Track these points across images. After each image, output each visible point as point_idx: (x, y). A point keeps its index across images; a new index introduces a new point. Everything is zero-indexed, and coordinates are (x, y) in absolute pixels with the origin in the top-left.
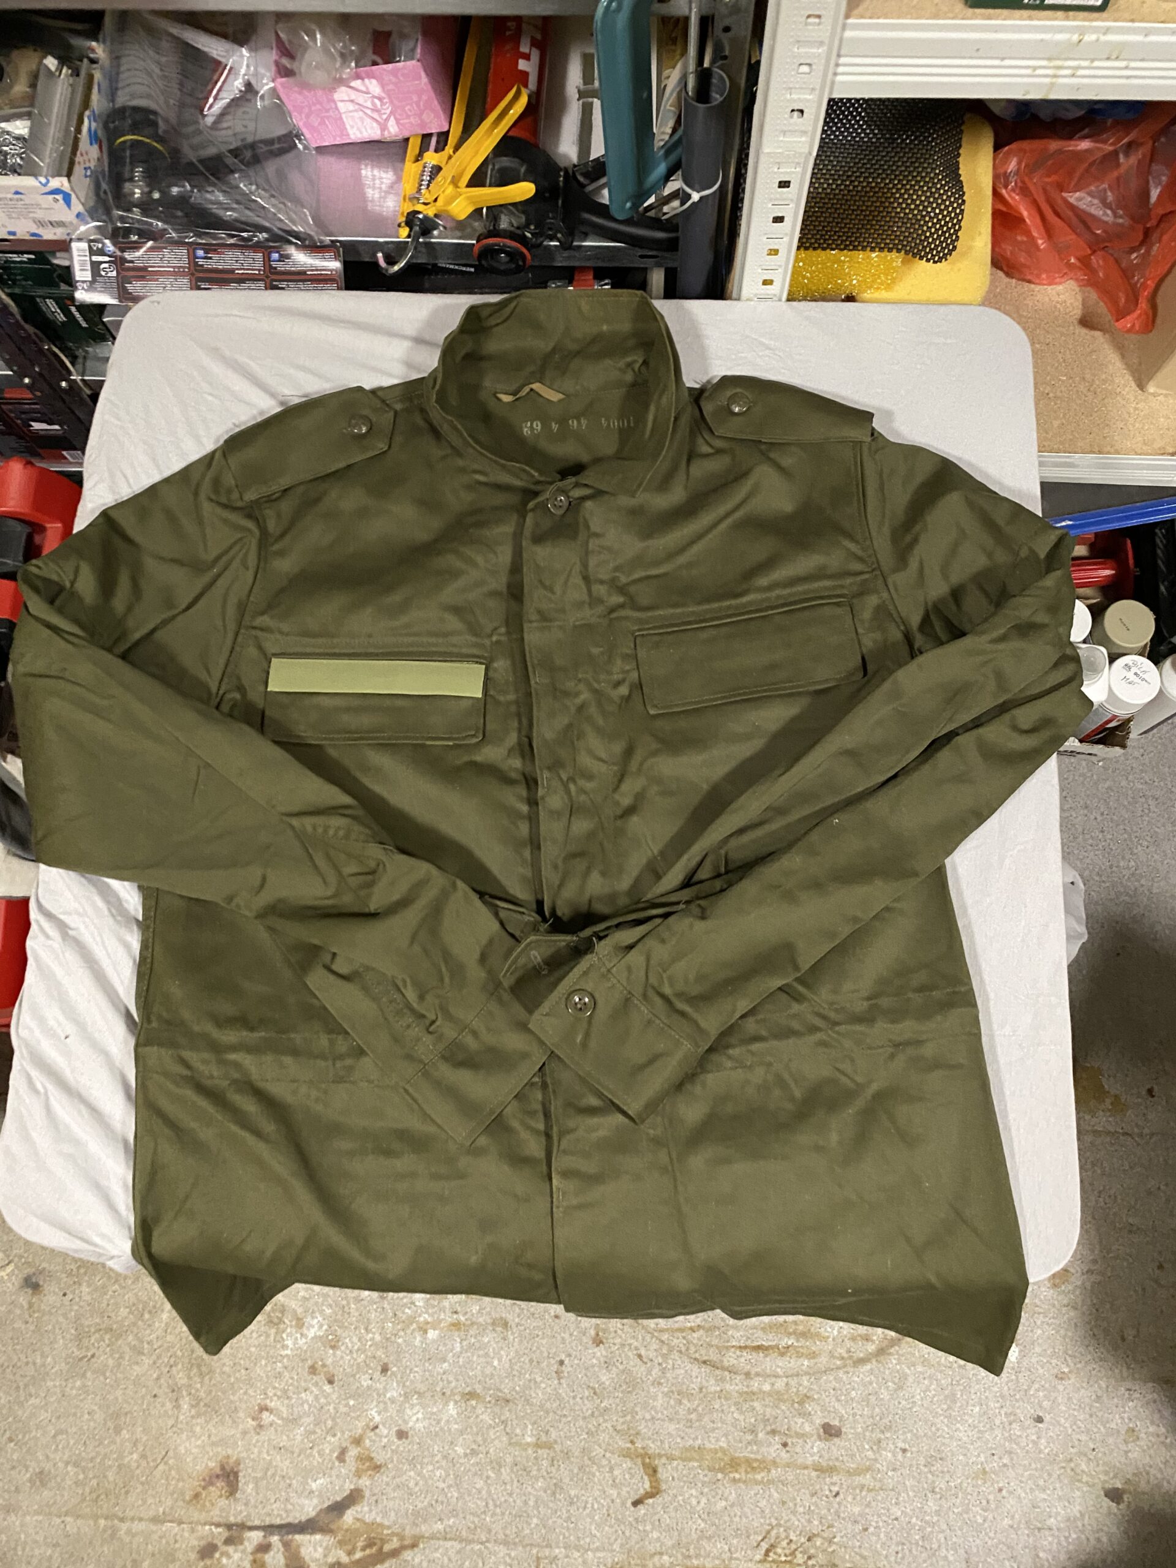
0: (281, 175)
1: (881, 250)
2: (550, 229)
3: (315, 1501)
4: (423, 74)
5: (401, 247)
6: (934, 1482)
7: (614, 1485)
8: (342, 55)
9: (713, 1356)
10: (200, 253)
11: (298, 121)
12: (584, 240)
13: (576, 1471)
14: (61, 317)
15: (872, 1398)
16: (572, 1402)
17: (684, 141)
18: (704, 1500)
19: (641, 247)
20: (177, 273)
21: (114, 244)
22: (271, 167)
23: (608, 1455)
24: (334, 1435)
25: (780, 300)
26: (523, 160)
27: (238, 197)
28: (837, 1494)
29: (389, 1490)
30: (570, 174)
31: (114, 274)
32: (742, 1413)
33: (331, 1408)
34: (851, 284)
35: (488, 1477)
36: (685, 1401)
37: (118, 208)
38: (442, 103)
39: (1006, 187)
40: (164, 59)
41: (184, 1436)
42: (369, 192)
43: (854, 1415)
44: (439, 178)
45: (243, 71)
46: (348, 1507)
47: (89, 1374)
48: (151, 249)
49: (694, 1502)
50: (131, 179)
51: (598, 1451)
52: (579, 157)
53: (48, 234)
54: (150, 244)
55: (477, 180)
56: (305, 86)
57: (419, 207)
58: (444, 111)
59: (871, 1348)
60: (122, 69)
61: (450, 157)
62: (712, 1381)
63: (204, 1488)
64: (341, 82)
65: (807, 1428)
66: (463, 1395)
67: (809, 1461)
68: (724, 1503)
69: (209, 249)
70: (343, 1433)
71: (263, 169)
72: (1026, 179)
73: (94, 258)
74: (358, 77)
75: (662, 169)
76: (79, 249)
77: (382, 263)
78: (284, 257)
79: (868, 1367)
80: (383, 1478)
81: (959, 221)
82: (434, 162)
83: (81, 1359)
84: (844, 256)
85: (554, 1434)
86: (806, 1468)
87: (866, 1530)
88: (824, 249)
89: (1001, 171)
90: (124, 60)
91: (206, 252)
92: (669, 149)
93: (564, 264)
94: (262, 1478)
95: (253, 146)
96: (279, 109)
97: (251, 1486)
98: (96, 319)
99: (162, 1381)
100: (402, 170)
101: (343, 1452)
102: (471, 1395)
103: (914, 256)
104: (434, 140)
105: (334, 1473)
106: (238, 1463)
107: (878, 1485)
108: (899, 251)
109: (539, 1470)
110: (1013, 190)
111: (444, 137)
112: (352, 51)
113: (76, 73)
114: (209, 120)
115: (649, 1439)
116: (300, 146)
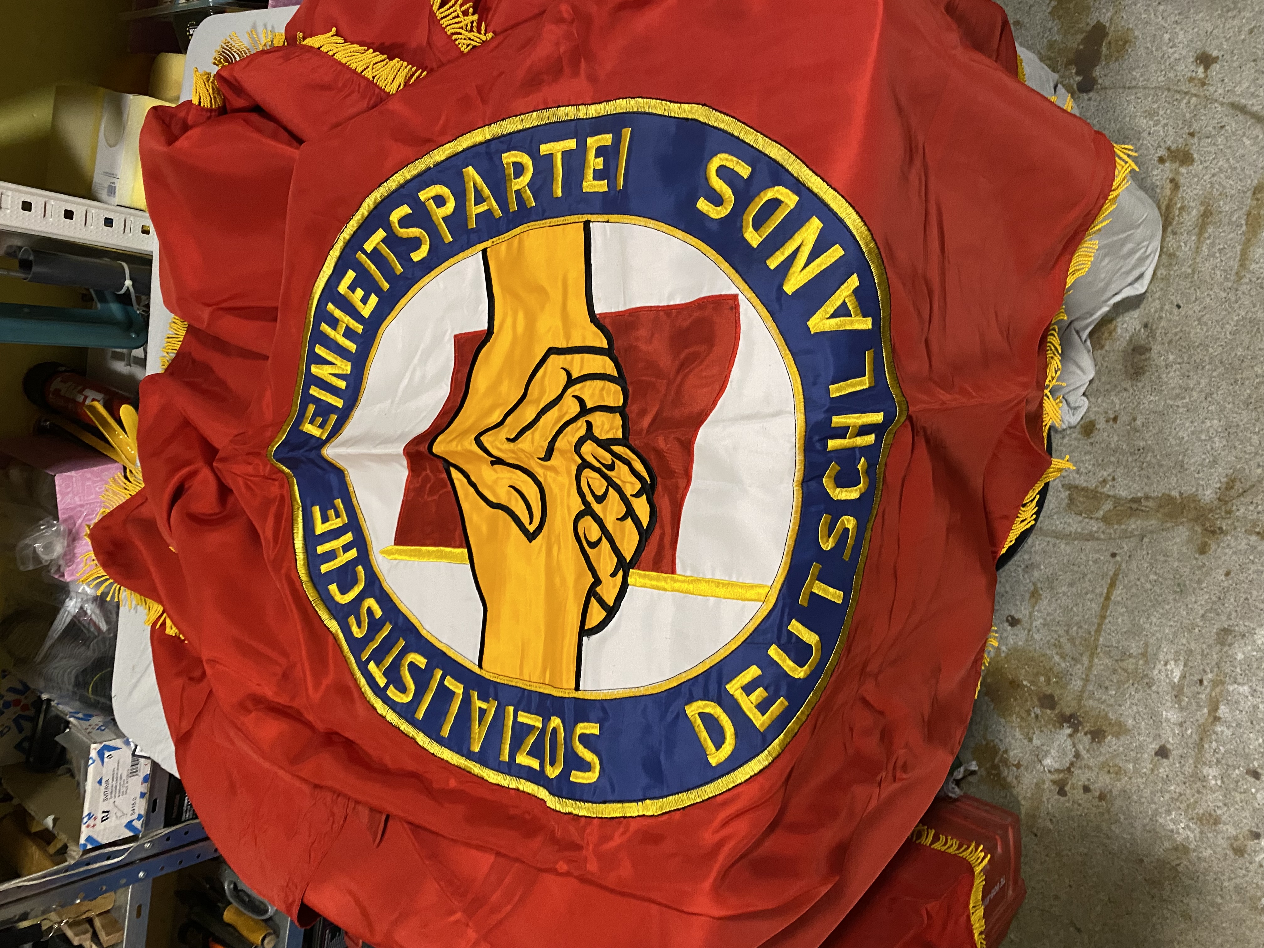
4: (70, 473)
38: (98, 464)
53: (146, 769)
56: (70, 558)
58: (106, 464)
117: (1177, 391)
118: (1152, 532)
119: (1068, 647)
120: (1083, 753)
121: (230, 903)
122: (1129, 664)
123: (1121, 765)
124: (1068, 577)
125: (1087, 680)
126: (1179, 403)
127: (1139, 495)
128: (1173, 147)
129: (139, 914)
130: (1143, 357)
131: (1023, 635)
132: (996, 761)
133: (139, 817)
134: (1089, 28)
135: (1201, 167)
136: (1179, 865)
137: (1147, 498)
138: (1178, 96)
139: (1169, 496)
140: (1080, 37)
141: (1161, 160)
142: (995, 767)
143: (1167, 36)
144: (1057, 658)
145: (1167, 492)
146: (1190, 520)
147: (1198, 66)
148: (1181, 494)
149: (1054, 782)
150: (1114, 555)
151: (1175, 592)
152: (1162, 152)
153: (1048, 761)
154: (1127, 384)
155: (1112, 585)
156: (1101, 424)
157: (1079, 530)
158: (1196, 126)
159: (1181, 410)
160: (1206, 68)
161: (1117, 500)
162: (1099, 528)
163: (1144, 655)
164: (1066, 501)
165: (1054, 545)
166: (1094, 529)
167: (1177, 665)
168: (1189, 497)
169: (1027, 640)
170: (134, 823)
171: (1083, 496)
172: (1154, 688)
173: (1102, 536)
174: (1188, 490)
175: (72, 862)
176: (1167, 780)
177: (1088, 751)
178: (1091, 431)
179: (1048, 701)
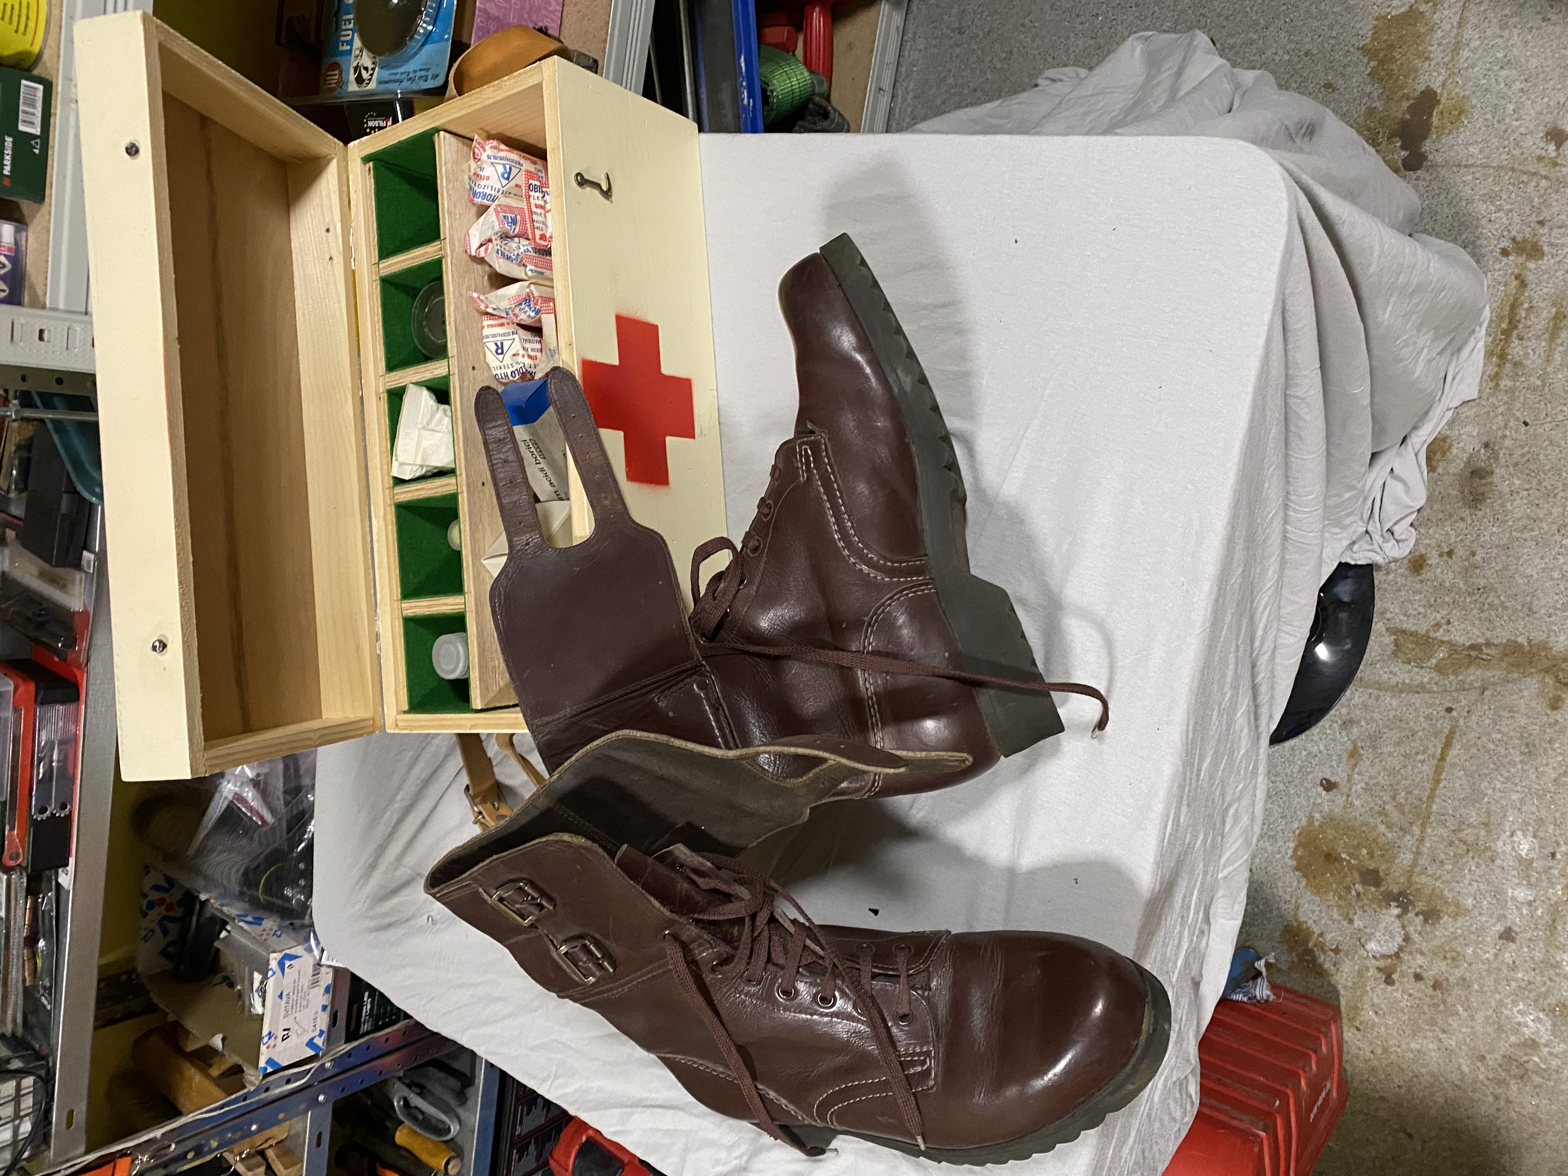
53: (327, 978)
114: (269, 818)
117: (1525, 521)
118: (1494, 684)
119: (1395, 815)
120: (1416, 937)
121: (402, 1123)
122: (1468, 834)
123: (1459, 949)
124: (1395, 735)
125: (1418, 853)
126: (1526, 535)
127: (1480, 640)
128: (1519, 238)
129: (318, 1144)
130: (1483, 481)
131: (1341, 800)
132: (1310, 945)
133: (322, 1032)
134: (1416, 94)
135: (1552, 261)
136: (1527, 1062)
137: (1488, 644)
138: (1525, 178)
139: (1516, 642)
140: (1405, 105)
141: (1505, 252)
142: (1310, 952)
143: (1511, 107)
144: (1382, 828)
145: (1513, 638)
146: (1540, 671)
147: (1548, 142)
148: (1529, 641)
149: (1379, 969)
150: (1449, 710)
151: (1522, 753)
152: (1506, 243)
153: (1372, 946)
154: (1466, 513)
155: (1448, 745)
156: (1433, 560)
157: (1407, 681)
158: (1545, 214)
159: (1528, 544)
160: (1559, 145)
161: (1453, 647)
162: (1431, 679)
163: (1486, 825)
164: (1392, 647)
165: (1377, 698)
166: (1425, 680)
167: (1525, 837)
168: (1538, 644)
169: (1345, 807)
170: (315, 1041)
171: (1412, 642)
172: (1498, 862)
173: (1435, 688)
174: (1538, 636)
175: (252, 1089)
176: (1514, 967)
177: (1420, 934)
178: (1421, 567)
179: (1372, 878)
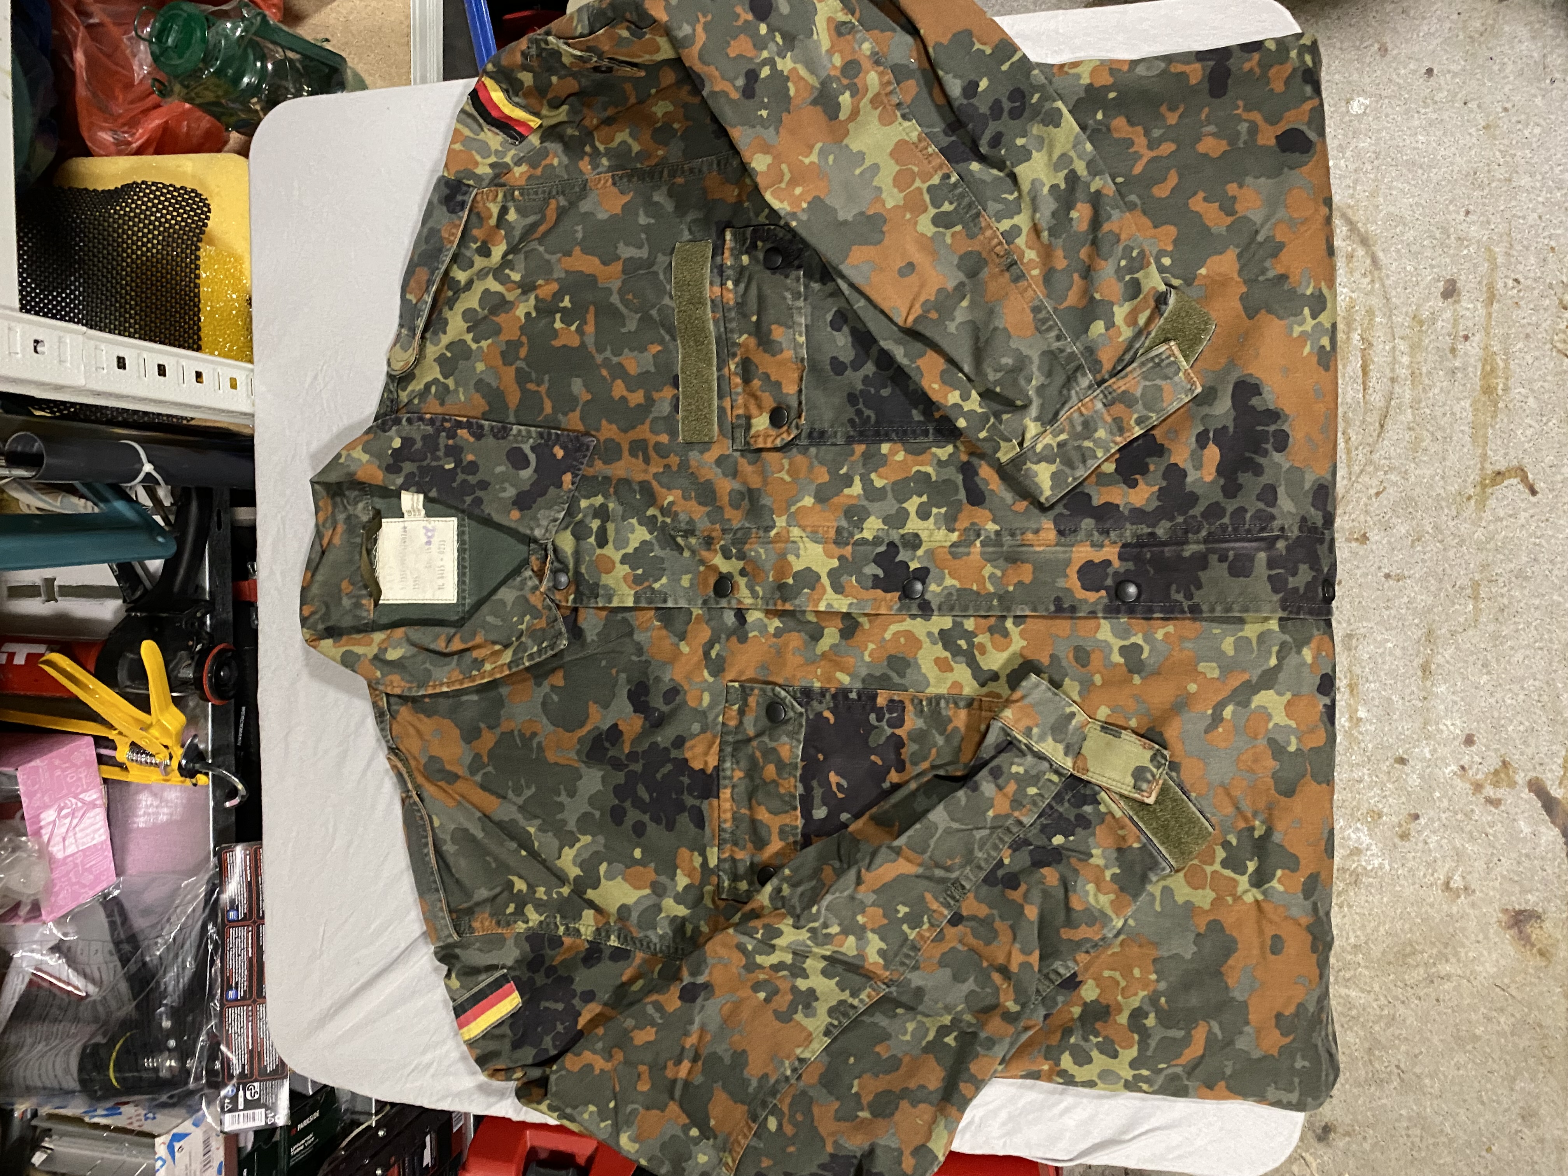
0: (146, 912)
1: (197, 267)
2: (193, 624)
3: (1543, 829)
4: (33, 764)
5: (218, 782)
6: (1499, 180)
7: (1514, 516)
8: (14, 850)
9: (1373, 418)
10: (231, 994)
11: (88, 896)
12: (204, 589)
13: (1501, 557)
14: (310, 1138)
15: (1414, 248)
16: (1428, 564)
17: (89, 480)
18: (1528, 421)
19: (209, 528)
20: (254, 1018)
21: (225, 1085)
22: (139, 923)
23: (1484, 524)
24: (1472, 811)
25: (252, 370)
26: (120, 655)
27: (171, 955)
28: (1516, 280)
29: (1530, 751)
30: (132, 605)
31: (257, 1084)
32: (1434, 385)
33: (1443, 816)
34: (237, 300)
35: (1512, 648)
36: (1424, 444)
37: (186, 1083)
38: (63, 744)
39: (130, 143)
40: (29, 1041)
41: (1479, 969)
42: (163, 818)
43: (1432, 266)
44: (142, 744)
45: (38, 956)
46: (1548, 793)
47: (1418, 1070)
48: (228, 1046)
49: (1529, 432)
50: (156, 1070)
51: (1479, 534)
52: (116, 597)
53: (219, 1155)
54: (223, 1048)
55: (143, 703)
56: (49, 888)
57: (175, 764)
58: (73, 741)
59: (1360, 252)
60: (39, 1084)
61: (120, 733)
62: (1402, 418)
63: (1533, 945)
64: (44, 853)
65: (1448, 315)
66: (1424, 678)
67: (1481, 311)
68: (1531, 400)
69: (227, 985)
70: (1471, 802)
71: (142, 931)
72: (121, 121)
73: (241, 1106)
74: (37, 833)
75: (120, 505)
76: (232, 1123)
77: (236, 801)
78: (233, 906)
79: (1381, 255)
80: (1515, 758)
81: (165, 186)
82: (127, 749)
83: (1402, 1080)
84: (206, 308)
85: (1463, 581)
86: (1490, 315)
87: (1553, 249)
88: (199, 329)
89: (113, 148)
90: (30, 1083)
91: (230, 988)
92: (98, 497)
93: (230, 609)
94: (1521, 886)
95: (117, 944)
96: (76, 916)
97: (1529, 896)
98: (311, 1102)
99: (1422, 994)
100: (138, 785)
101: (1489, 801)
102: (1425, 669)
103: (203, 232)
104: (104, 751)
105: (1513, 811)
106: (1505, 911)
107: (1505, 237)
108: (198, 249)
109: (1502, 595)
110: (133, 135)
111: (99, 741)
112: (10, 840)
113: (48, 1132)
114: (92, 989)
115: (1465, 481)
116: (116, 893)
136: (1356, 868)
